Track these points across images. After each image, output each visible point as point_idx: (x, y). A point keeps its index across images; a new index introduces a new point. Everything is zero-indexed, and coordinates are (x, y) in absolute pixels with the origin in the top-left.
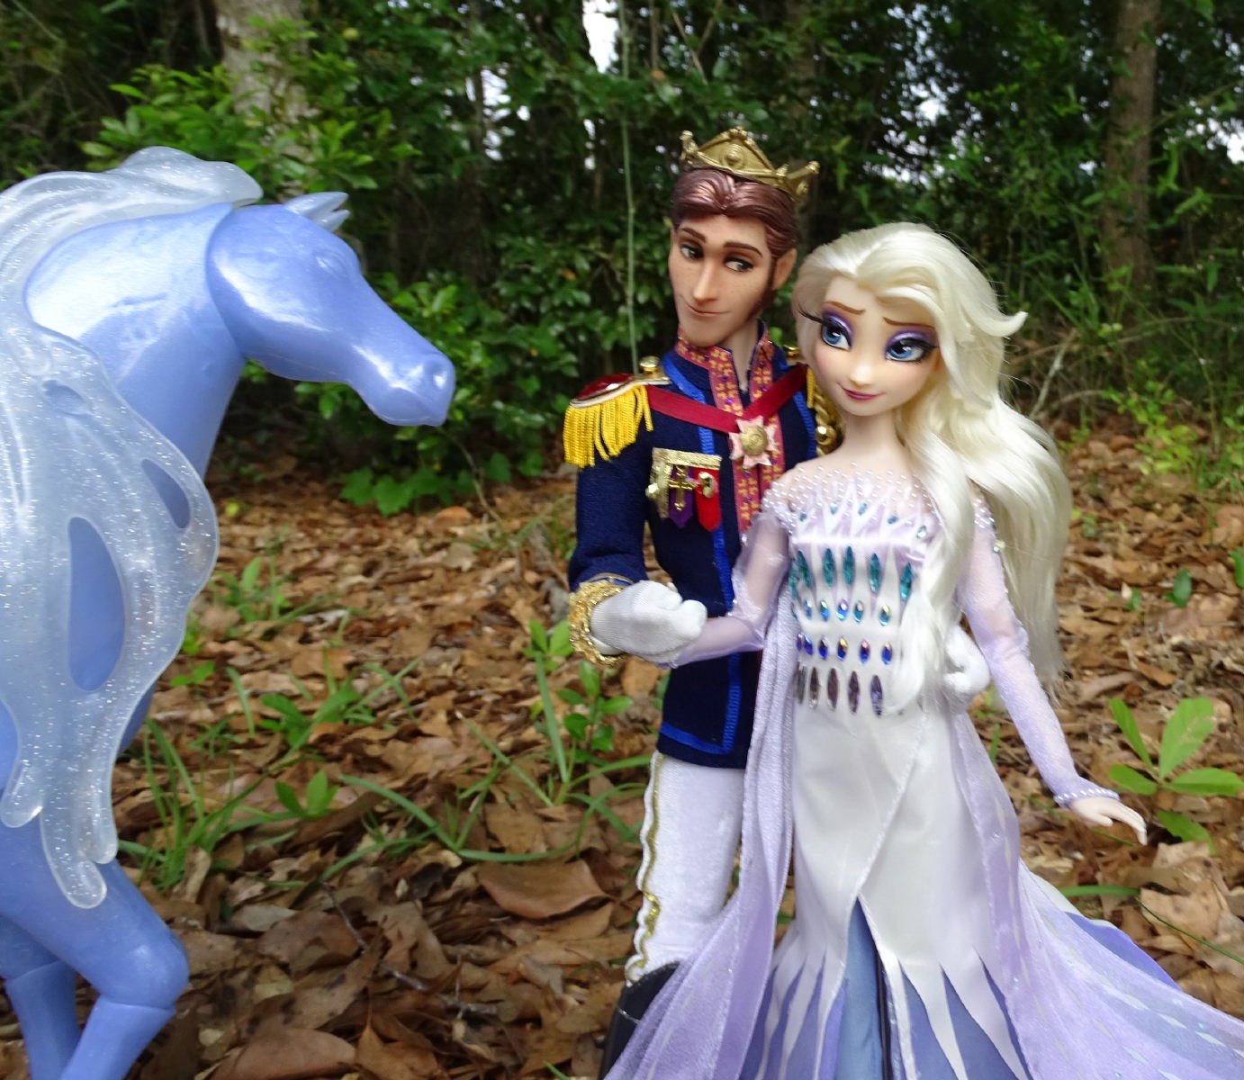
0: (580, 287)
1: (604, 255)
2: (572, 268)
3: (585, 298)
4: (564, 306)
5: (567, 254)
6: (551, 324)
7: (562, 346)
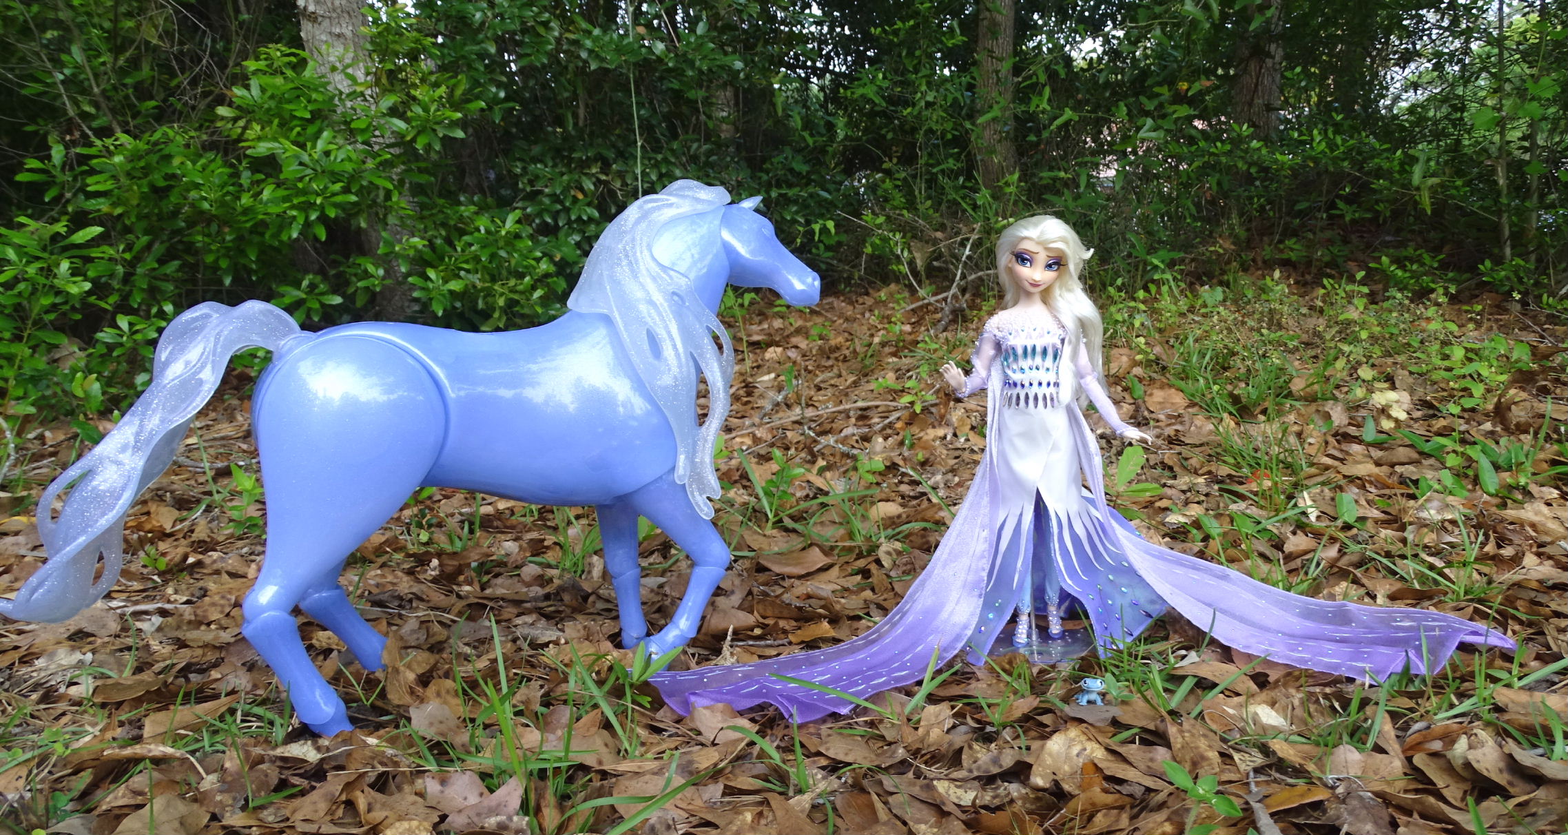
0: (589, 204)
1: (603, 177)
2: (582, 189)
3: (596, 214)
4: (579, 219)
5: (576, 177)
6: (568, 235)
7: (578, 252)
